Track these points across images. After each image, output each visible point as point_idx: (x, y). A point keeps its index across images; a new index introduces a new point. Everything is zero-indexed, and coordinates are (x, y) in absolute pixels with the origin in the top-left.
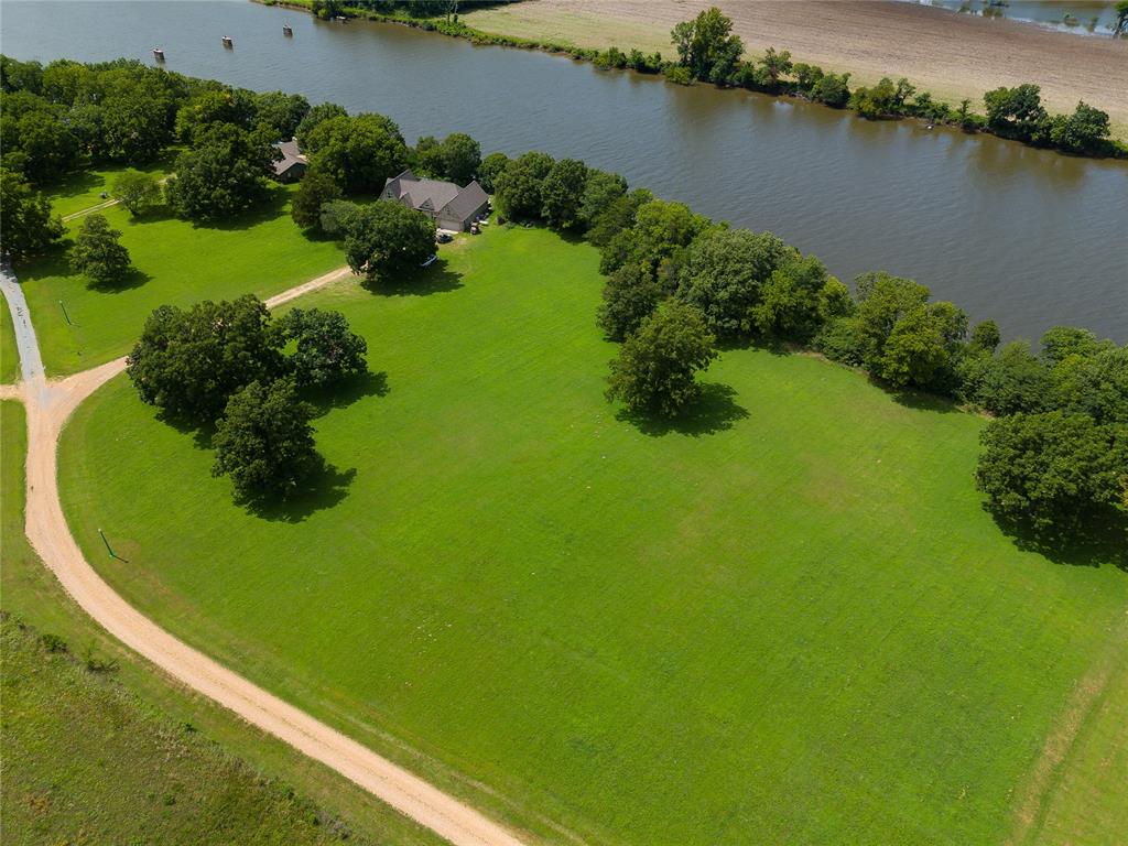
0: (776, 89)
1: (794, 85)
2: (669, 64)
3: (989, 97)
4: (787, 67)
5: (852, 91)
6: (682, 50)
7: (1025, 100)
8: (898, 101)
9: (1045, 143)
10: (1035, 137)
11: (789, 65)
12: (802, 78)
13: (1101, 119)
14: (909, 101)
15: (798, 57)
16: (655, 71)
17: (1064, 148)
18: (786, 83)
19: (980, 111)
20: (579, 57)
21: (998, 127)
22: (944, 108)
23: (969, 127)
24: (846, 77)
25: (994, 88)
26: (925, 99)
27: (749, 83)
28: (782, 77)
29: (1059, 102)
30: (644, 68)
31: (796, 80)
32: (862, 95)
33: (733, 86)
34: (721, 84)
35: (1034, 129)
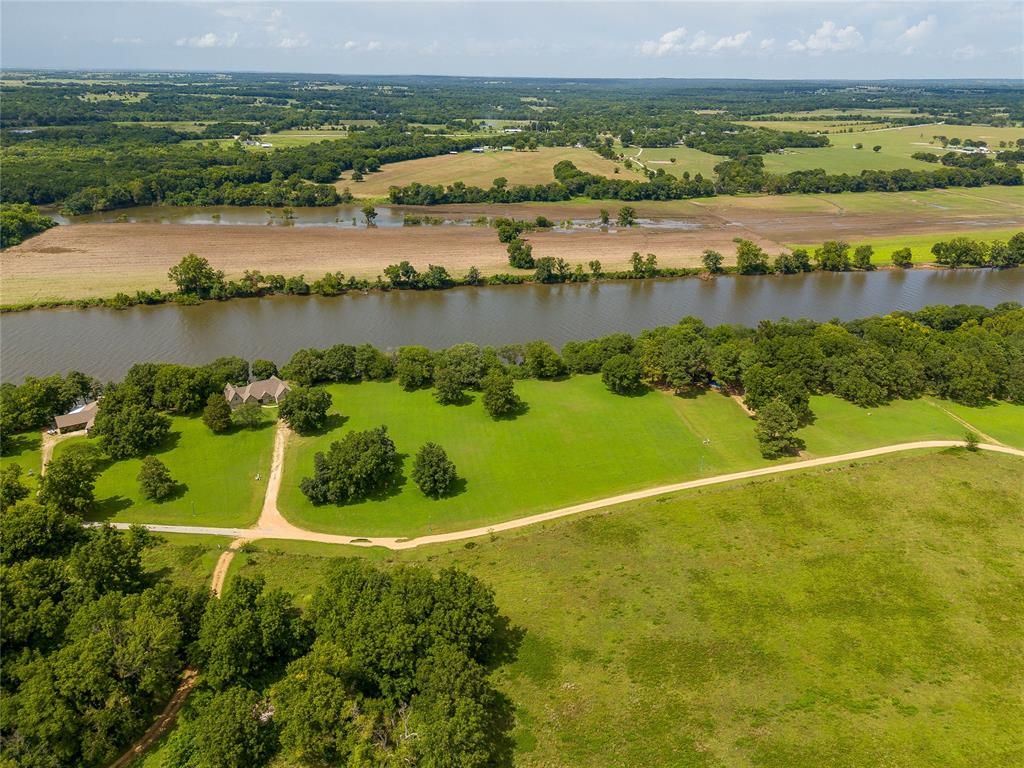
0: (260, 293)
1: (270, 288)
2: (170, 295)
3: (387, 272)
4: (262, 279)
5: (309, 284)
6: (179, 283)
7: (407, 269)
8: (339, 284)
9: (426, 287)
10: (421, 285)
11: (262, 277)
12: (272, 283)
13: (442, 270)
14: (344, 282)
15: (265, 271)
16: (163, 301)
17: (434, 287)
18: (264, 289)
19: (387, 280)
20: (85, 306)
21: (399, 285)
22: (365, 282)
23: (384, 288)
24: (302, 277)
25: (386, 266)
26: (353, 279)
27: (240, 293)
28: (261, 285)
29: (421, 266)
30: (152, 302)
31: (269, 285)
32: (319, 285)
33: (227, 299)
34: (219, 298)
35: (417, 282)
